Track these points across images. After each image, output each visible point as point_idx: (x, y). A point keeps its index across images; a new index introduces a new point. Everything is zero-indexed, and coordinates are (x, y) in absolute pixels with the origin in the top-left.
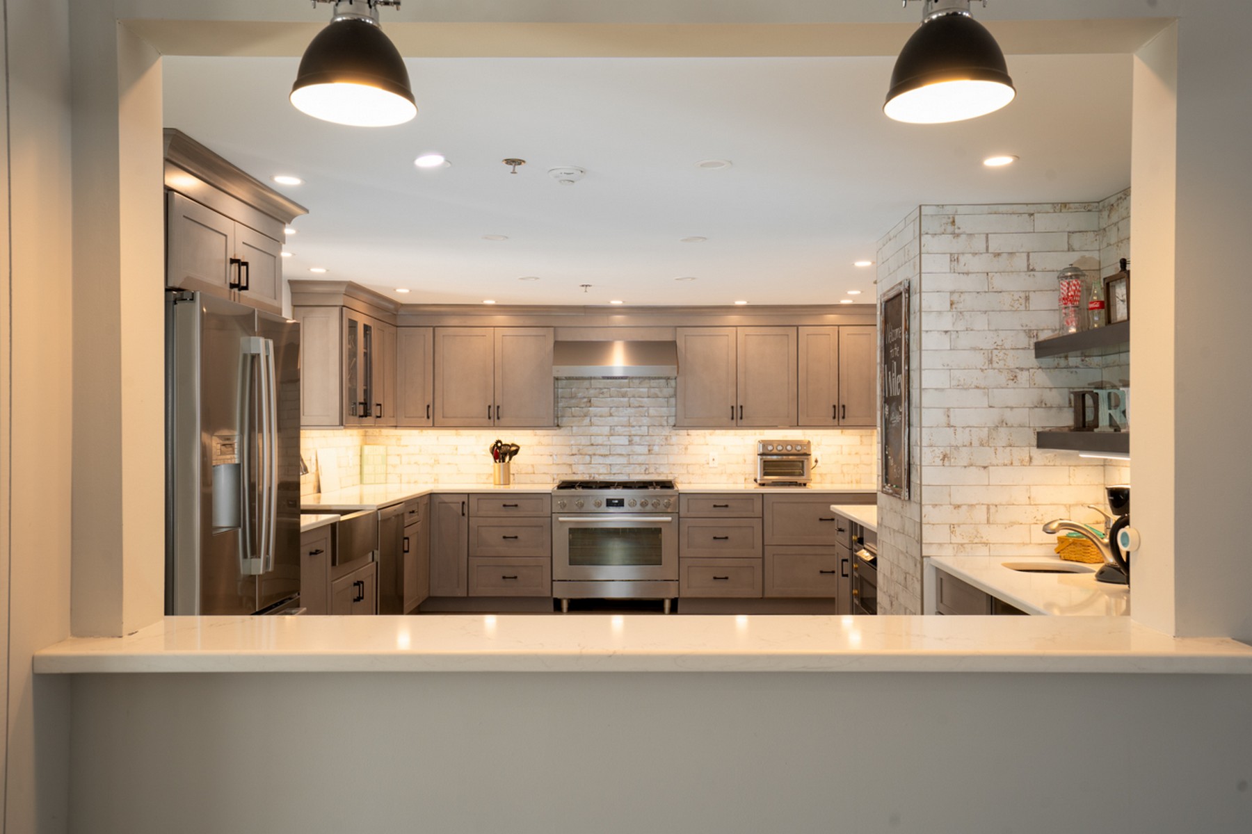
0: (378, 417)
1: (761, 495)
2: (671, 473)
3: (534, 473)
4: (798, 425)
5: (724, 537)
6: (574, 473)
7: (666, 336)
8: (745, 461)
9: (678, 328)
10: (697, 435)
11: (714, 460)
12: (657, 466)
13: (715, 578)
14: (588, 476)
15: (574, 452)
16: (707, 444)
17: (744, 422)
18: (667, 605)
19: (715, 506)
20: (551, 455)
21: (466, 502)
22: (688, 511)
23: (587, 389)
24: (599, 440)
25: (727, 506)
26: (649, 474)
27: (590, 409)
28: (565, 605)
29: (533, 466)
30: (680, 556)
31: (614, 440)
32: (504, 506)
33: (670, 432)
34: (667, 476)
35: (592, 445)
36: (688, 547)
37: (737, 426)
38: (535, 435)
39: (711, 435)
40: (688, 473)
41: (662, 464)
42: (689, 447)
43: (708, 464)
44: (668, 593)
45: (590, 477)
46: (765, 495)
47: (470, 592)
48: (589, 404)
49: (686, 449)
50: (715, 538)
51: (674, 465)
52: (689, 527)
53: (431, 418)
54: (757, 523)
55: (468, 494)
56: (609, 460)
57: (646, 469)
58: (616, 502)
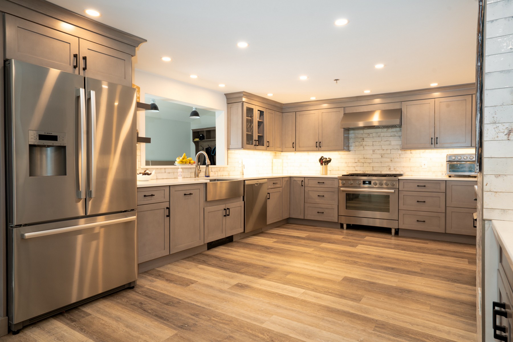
0: (268, 146)
1: (445, 181)
2: (402, 171)
3: (339, 170)
4: (471, 146)
5: (423, 201)
6: (356, 170)
7: (397, 106)
8: (442, 165)
9: (402, 102)
10: (416, 153)
11: (424, 165)
12: (395, 168)
13: (418, 221)
14: (362, 171)
15: (356, 162)
16: (421, 157)
17: (438, 145)
18: (393, 231)
19: (418, 186)
20: (346, 163)
21: (304, 181)
22: (404, 188)
23: (362, 134)
24: (368, 156)
25: (425, 186)
26: (391, 171)
27: (363, 142)
28: (345, 226)
29: (338, 167)
30: (399, 209)
31: (375, 156)
32: (319, 183)
33: (402, 152)
34: (400, 172)
35: (364, 158)
36: (403, 205)
37: (434, 147)
38: (339, 154)
39: (423, 153)
40: (411, 171)
41: (397, 167)
42: (411, 158)
43: (422, 166)
44: (393, 226)
45: (363, 172)
46: (447, 181)
47: (305, 217)
48: (363, 141)
49: (410, 159)
50: (418, 201)
51: (404, 167)
52: (404, 195)
53: (295, 148)
54: (443, 196)
55: (304, 177)
56: (372, 165)
57: (389, 169)
58: (368, 182)
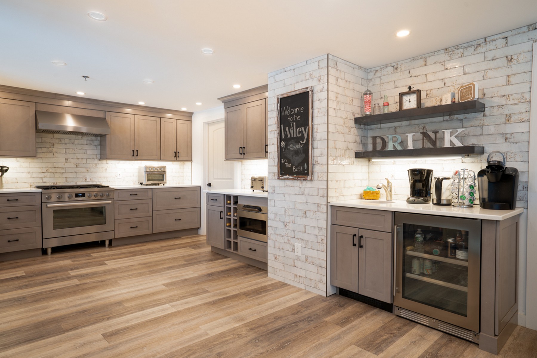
1: (151, 189)
2: (99, 181)
3: (17, 183)
4: (161, 160)
5: (135, 208)
6: (44, 182)
7: (101, 115)
8: (134, 175)
9: (107, 112)
10: (111, 164)
11: (119, 175)
12: (92, 178)
13: (131, 227)
14: (53, 183)
15: (43, 171)
16: (116, 168)
17: (138, 157)
18: (107, 243)
19: (131, 195)
20: (29, 173)
22: (118, 198)
23: (51, 138)
24: (60, 165)
25: (136, 195)
26: (87, 181)
27: (53, 149)
28: (49, 251)
29: (16, 179)
30: (115, 219)
31: (68, 165)
32: (8, 200)
33: (98, 162)
34: (97, 183)
35: (55, 167)
36: (119, 215)
37: (135, 159)
38: (18, 162)
39: (118, 164)
40: (107, 181)
41: (94, 177)
42: (107, 169)
43: (117, 177)
44: (106, 237)
45: (54, 184)
46: (153, 189)
48: (52, 147)
49: (106, 170)
50: (131, 209)
51: (100, 177)
52: (119, 205)
54: (150, 202)
56: (65, 175)
57: (86, 179)
58: (81, 195)
